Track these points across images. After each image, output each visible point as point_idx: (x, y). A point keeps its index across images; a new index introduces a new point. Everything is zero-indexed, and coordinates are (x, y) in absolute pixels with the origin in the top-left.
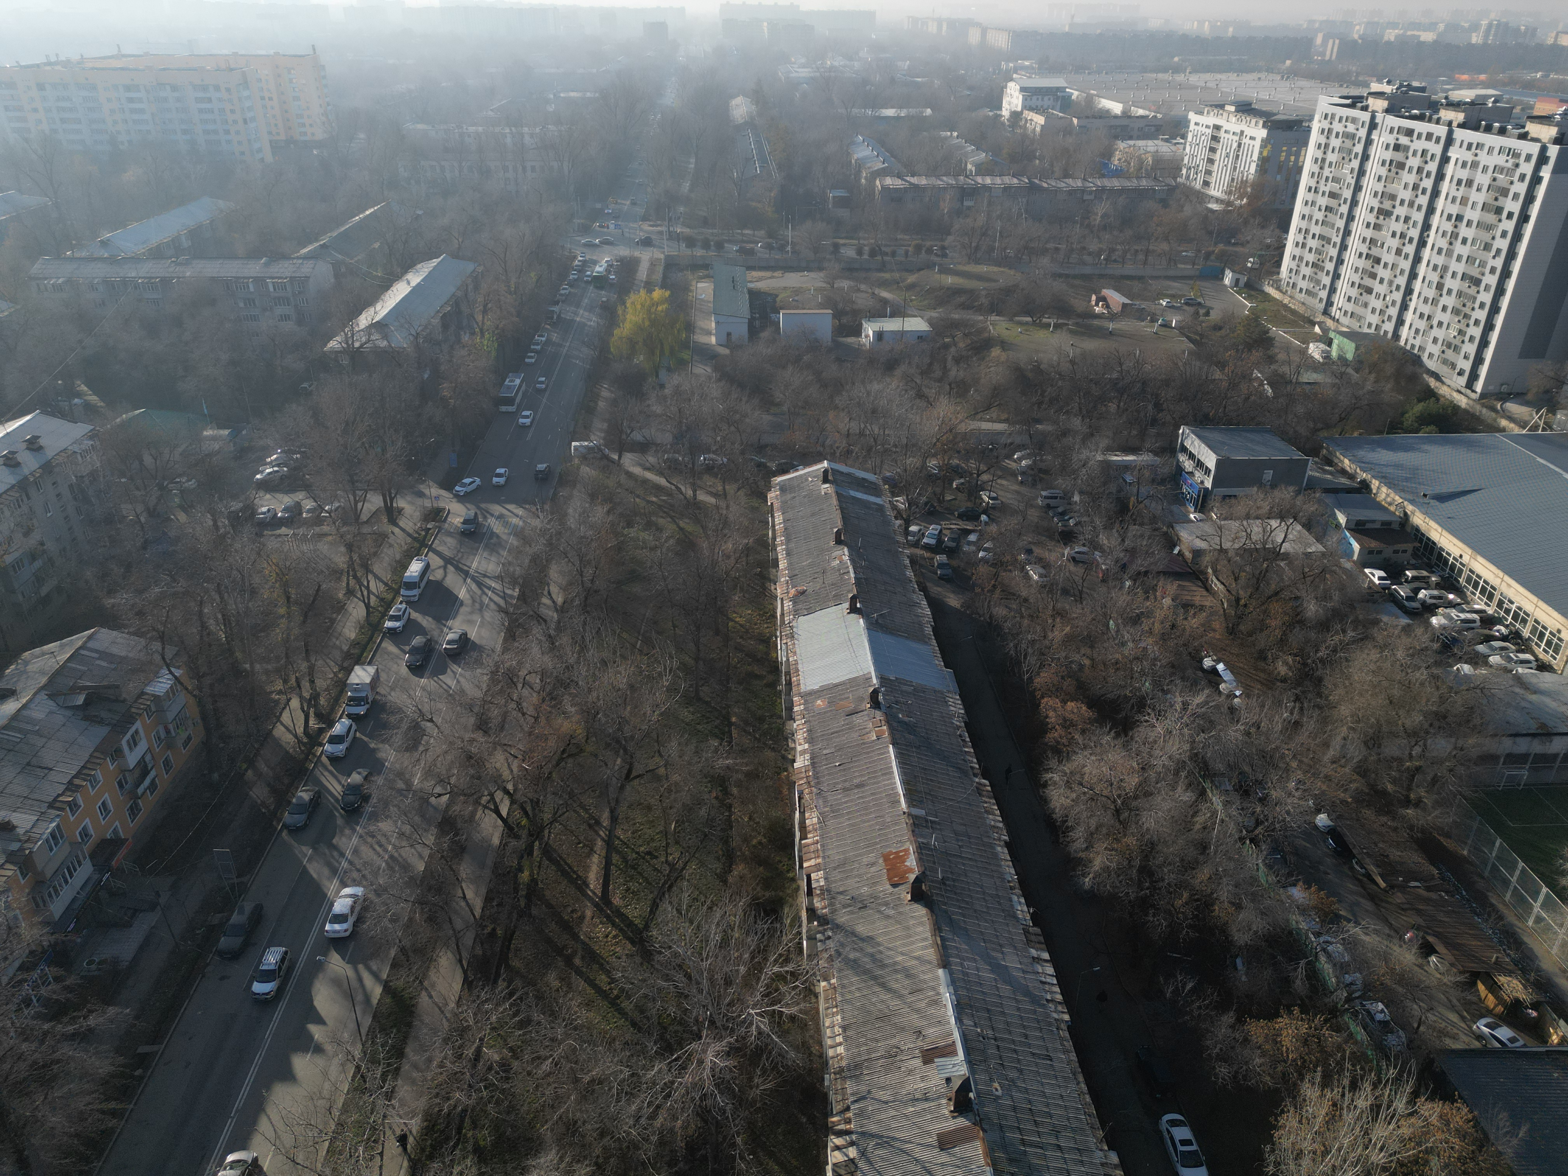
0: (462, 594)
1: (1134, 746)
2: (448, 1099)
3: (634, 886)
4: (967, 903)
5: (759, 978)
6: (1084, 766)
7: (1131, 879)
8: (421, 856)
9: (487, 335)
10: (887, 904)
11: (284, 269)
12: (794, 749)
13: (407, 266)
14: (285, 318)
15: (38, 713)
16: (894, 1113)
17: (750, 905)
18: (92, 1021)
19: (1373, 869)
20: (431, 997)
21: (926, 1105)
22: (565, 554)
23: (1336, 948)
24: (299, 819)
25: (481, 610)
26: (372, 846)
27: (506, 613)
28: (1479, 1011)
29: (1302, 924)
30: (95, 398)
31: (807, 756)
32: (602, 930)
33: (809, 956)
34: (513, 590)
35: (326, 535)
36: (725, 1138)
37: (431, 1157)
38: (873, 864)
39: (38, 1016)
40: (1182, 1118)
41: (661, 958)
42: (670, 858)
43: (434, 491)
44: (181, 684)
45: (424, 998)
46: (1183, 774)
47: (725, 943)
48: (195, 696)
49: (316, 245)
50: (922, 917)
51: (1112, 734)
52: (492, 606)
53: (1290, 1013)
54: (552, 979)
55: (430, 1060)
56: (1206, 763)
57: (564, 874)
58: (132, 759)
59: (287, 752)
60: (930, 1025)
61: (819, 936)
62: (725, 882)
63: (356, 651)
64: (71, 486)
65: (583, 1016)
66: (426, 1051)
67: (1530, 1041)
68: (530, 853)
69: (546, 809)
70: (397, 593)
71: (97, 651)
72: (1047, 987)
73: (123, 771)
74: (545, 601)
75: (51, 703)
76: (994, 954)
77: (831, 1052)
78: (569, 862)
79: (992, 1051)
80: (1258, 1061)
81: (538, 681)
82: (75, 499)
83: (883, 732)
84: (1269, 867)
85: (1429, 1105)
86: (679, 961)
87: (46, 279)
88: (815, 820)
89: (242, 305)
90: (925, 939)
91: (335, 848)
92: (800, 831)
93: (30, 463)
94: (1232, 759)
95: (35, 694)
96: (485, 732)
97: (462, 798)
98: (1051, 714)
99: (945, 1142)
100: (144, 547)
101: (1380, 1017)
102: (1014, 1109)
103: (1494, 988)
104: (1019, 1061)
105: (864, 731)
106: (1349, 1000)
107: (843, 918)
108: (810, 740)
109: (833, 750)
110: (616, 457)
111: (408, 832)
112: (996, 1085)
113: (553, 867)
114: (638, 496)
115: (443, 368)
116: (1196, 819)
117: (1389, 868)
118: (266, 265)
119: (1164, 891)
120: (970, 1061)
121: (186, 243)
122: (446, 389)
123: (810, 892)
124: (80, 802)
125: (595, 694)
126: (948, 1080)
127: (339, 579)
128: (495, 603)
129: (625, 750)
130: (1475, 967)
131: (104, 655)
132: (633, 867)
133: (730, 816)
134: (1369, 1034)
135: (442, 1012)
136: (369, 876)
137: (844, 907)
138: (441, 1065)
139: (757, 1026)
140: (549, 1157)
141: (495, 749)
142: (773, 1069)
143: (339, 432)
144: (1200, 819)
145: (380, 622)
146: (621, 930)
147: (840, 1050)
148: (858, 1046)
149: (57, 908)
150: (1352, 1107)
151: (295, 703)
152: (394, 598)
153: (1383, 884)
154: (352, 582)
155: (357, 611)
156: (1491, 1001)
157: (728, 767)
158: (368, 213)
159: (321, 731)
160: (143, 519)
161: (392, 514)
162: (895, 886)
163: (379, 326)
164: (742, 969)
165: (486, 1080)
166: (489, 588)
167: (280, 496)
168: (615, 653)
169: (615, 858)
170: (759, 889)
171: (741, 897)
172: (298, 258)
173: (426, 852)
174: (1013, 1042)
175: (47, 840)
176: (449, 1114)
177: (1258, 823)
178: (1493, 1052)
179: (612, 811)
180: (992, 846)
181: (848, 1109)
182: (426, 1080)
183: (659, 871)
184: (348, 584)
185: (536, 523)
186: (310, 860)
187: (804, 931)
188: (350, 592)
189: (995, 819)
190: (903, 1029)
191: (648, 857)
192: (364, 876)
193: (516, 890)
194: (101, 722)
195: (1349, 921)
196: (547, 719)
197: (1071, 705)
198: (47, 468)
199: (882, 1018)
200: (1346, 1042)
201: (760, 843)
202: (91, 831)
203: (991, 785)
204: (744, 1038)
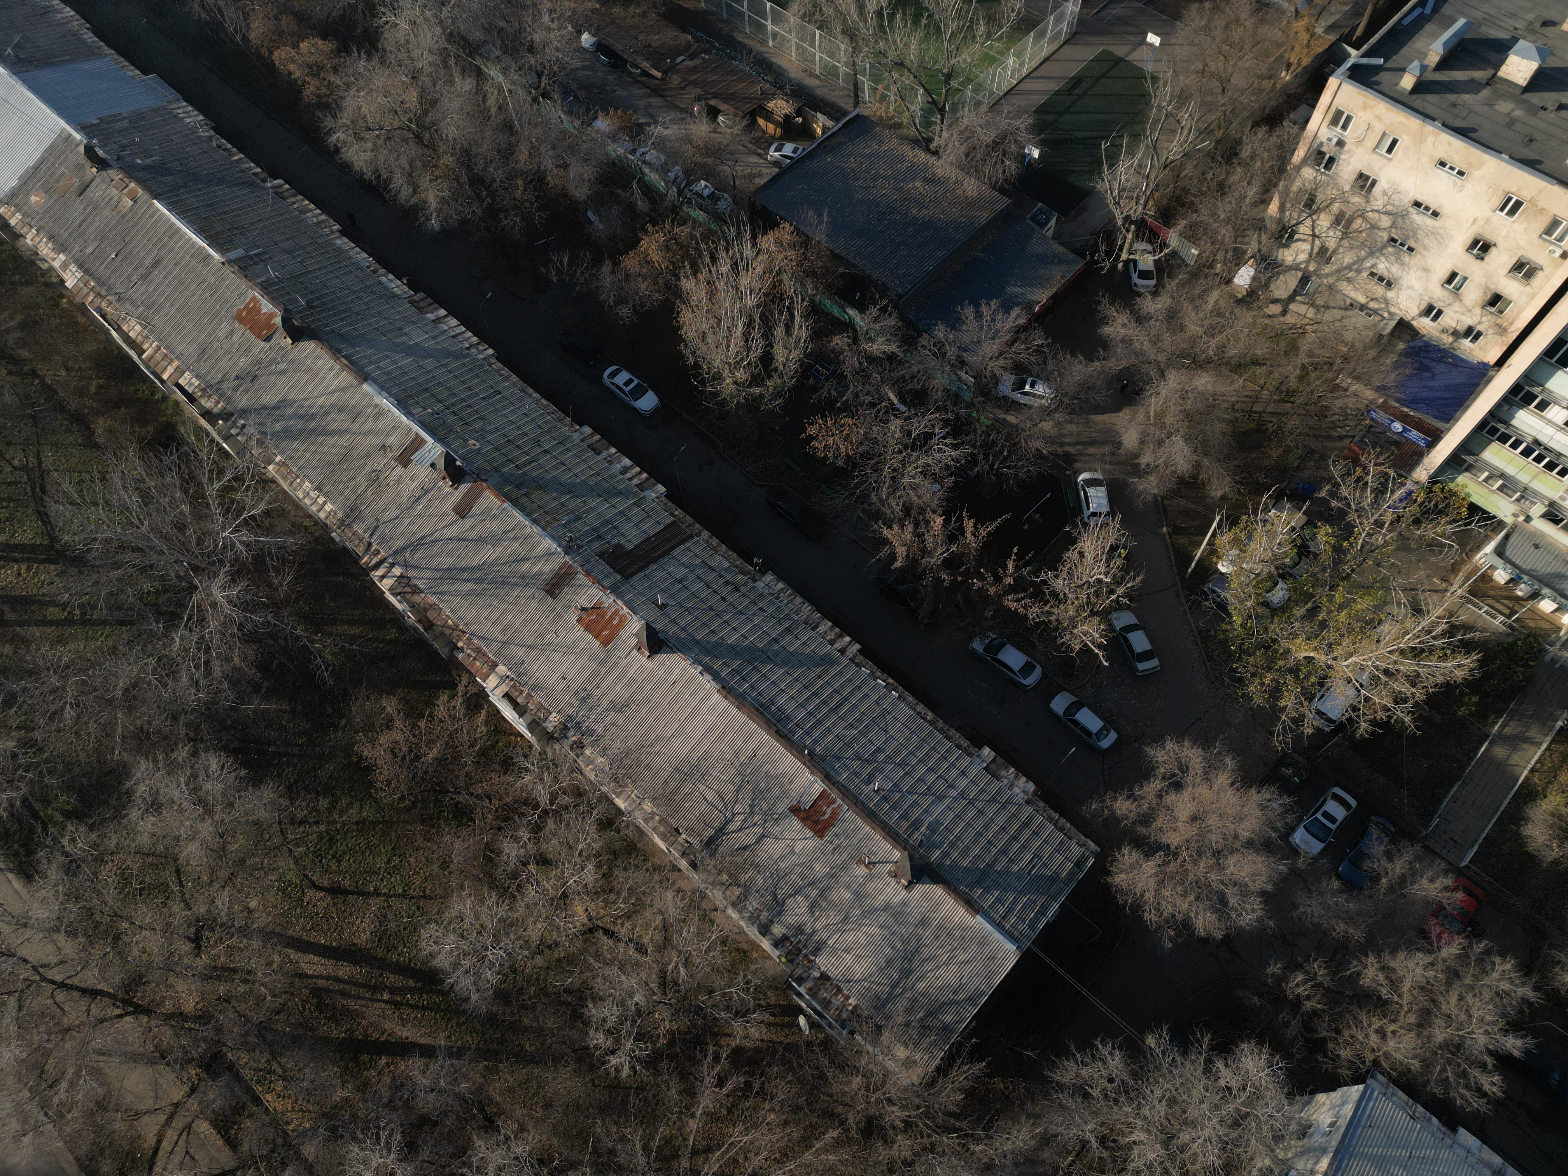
1: (391, 58)
4: (345, 311)
5: (208, 504)
6: (360, 108)
7: (469, 197)
10: (274, 361)
12: (51, 269)
16: (407, 521)
17: (141, 449)
19: (646, 65)
21: (429, 496)
23: (652, 155)
28: (765, 142)
29: (618, 150)
31: (73, 267)
33: (238, 454)
36: (285, 639)
38: (231, 333)
40: (615, 367)
46: (452, 62)
47: (146, 498)
50: (314, 351)
51: (363, 56)
53: (646, 232)
56: (464, 39)
60: (388, 435)
61: (233, 431)
62: (96, 446)
65: (65, 654)
67: (806, 144)
72: (460, 338)
76: (398, 340)
77: (322, 515)
79: (451, 419)
80: (643, 286)
83: (133, 191)
84: (569, 113)
85: (766, 238)
86: (116, 544)
88: (138, 328)
90: (331, 369)
92: (132, 348)
94: (483, 21)
98: (292, 67)
99: (462, 511)
101: (706, 192)
102: (497, 449)
103: (768, 116)
104: (477, 412)
105: (113, 202)
106: (680, 192)
107: (243, 401)
108: (61, 247)
109: (96, 244)
112: (472, 442)
116: (489, 103)
117: (656, 56)
119: (501, 191)
120: (440, 440)
123: (191, 398)
126: (433, 465)
130: (749, 107)
133: (43, 382)
134: (706, 211)
137: (236, 389)
139: (240, 542)
140: (143, 767)
142: (283, 563)
144: (491, 101)
147: (329, 507)
148: (341, 493)
150: (720, 276)
153: (659, 75)
156: (771, 128)
162: (268, 339)
164: (185, 508)
170: (137, 429)
171: (126, 449)
174: (463, 400)
177: (539, 75)
178: (789, 168)
180: (330, 243)
181: (370, 545)
187: (215, 435)
189: (315, 215)
190: (368, 455)
195: (649, 125)
197: (304, 46)
199: (344, 458)
200: (694, 228)
201: (100, 387)
203: (287, 182)
204: (237, 559)
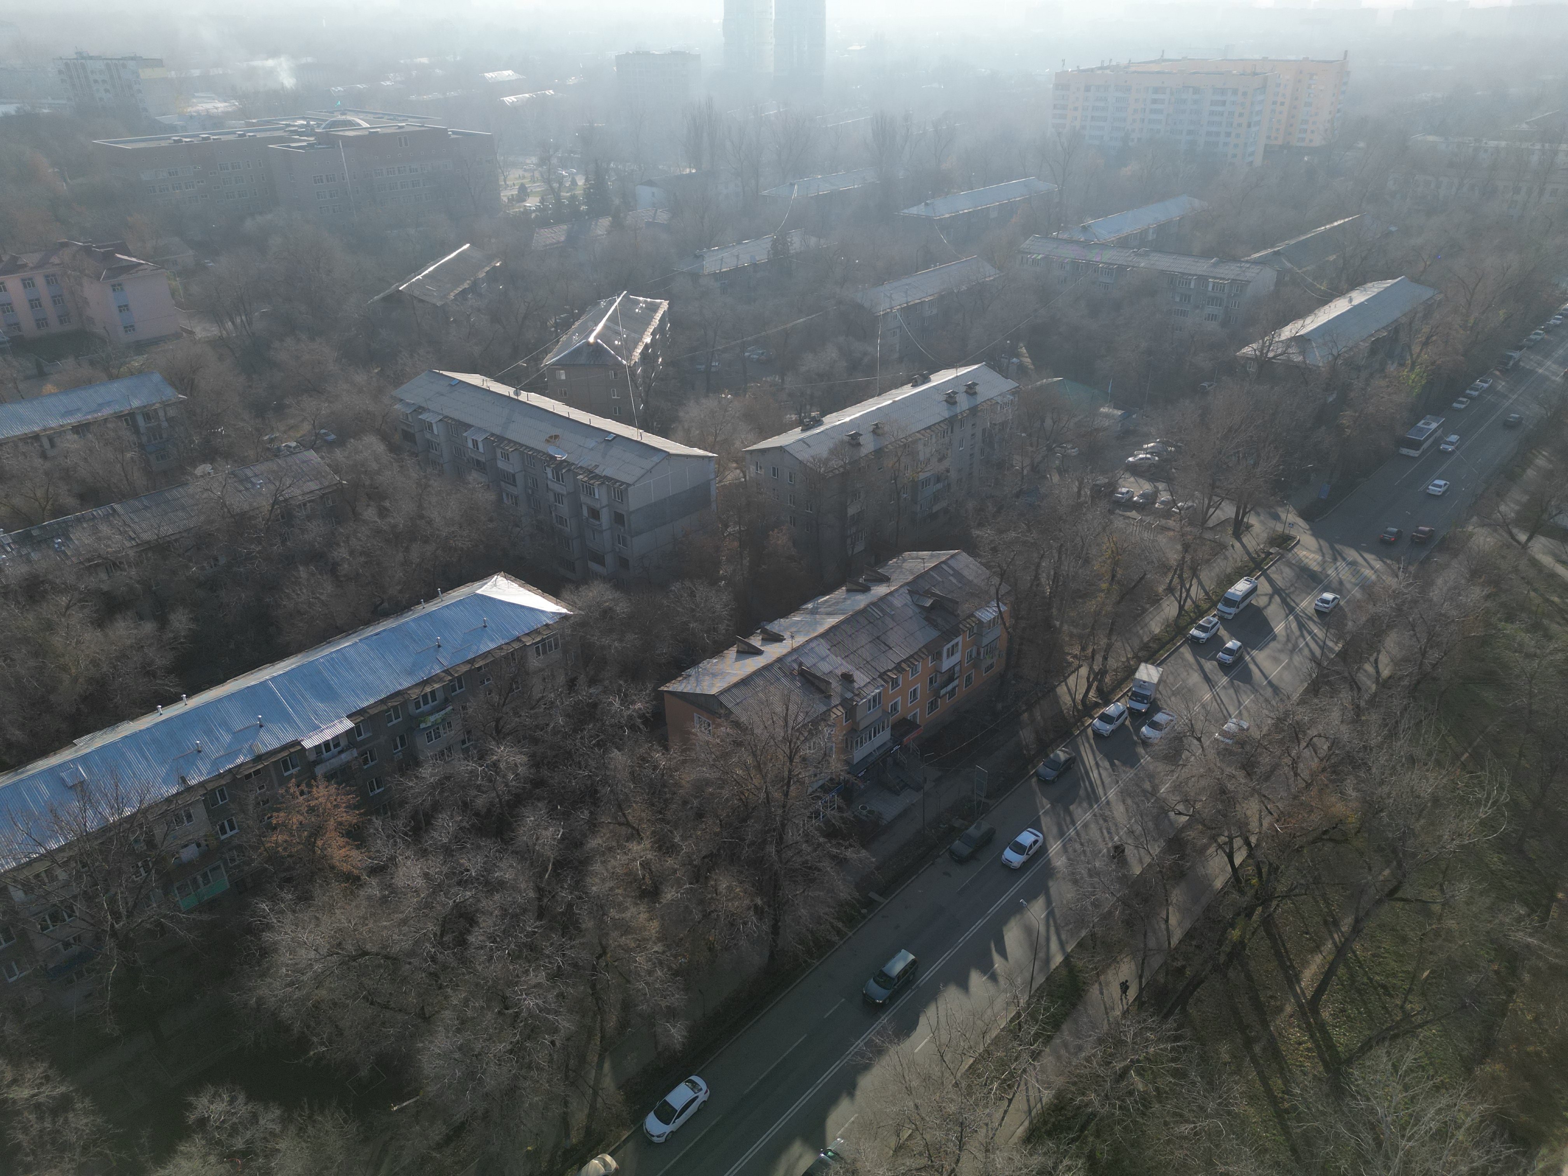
0: (1279, 628)
2: (1083, 1094)
3: (1352, 1011)
8: (1141, 861)
9: (1417, 369)
11: (1230, 271)
13: (1356, 283)
14: (1213, 317)
15: (897, 602)
18: (849, 853)
20: (1102, 993)
22: (1413, 627)
24: (1050, 774)
25: (1292, 651)
26: (1101, 829)
27: (1319, 664)
30: (1029, 360)
32: (1295, 1034)
34: (1336, 643)
35: (1169, 529)
37: (1049, 1134)
39: (818, 829)
41: (1353, 1104)
42: (1408, 1006)
43: (1290, 516)
44: (1002, 618)
45: (1095, 990)
48: (1008, 633)
49: (1270, 251)
52: (1306, 652)
54: (1224, 1051)
55: (1080, 1048)
57: (1278, 954)
58: (947, 664)
59: (1062, 712)
63: (1154, 646)
64: (984, 430)
66: (1080, 1038)
68: (1249, 915)
69: (1283, 881)
70: (1214, 605)
71: (953, 569)
73: (937, 671)
74: (1369, 667)
75: (909, 597)
78: (1288, 946)
81: (1325, 747)
82: (983, 441)
87: (1030, 253)
89: (1177, 299)
91: (1070, 814)
93: (964, 403)
95: (901, 586)
96: (1249, 774)
97: (1200, 827)
100: (1017, 496)
110: (1523, 537)
111: (1137, 833)
113: (1268, 942)
114: (1535, 590)
115: (1352, 395)
118: (1215, 265)
121: (1151, 237)
122: (1346, 417)
124: (900, 682)
125: (1386, 789)
127: (1165, 574)
128: (1310, 650)
129: (1400, 865)
131: (957, 574)
132: (1359, 991)
135: (1107, 1013)
136: (1088, 854)
138: (1088, 1060)
141: (1252, 796)
143: (1219, 435)
145: (1187, 627)
146: (1318, 1047)
149: (859, 754)
151: (1084, 671)
152: (1209, 609)
154: (1176, 580)
155: (1170, 609)
157: (1528, 946)
158: (1336, 224)
159: (1097, 705)
160: (1025, 472)
161: (1239, 527)
163: (1301, 341)
165: (1123, 1101)
166: (1310, 633)
167: (1142, 481)
168: (1430, 754)
169: (1341, 971)
172: (1247, 262)
173: (1147, 860)
175: (870, 701)
176: (1079, 1108)
179: (1357, 921)
182: (1070, 1063)
183: (1387, 1011)
184: (1171, 581)
185: (1392, 582)
186: (1045, 813)
188: (1170, 590)
191: (1381, 991)
192: (1084, 851)
193: (1220, 943)
194: (935, 626)
196: (1321, 790)
198: (974, 411)
202: (899, 709)
